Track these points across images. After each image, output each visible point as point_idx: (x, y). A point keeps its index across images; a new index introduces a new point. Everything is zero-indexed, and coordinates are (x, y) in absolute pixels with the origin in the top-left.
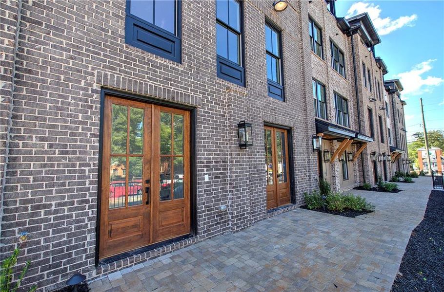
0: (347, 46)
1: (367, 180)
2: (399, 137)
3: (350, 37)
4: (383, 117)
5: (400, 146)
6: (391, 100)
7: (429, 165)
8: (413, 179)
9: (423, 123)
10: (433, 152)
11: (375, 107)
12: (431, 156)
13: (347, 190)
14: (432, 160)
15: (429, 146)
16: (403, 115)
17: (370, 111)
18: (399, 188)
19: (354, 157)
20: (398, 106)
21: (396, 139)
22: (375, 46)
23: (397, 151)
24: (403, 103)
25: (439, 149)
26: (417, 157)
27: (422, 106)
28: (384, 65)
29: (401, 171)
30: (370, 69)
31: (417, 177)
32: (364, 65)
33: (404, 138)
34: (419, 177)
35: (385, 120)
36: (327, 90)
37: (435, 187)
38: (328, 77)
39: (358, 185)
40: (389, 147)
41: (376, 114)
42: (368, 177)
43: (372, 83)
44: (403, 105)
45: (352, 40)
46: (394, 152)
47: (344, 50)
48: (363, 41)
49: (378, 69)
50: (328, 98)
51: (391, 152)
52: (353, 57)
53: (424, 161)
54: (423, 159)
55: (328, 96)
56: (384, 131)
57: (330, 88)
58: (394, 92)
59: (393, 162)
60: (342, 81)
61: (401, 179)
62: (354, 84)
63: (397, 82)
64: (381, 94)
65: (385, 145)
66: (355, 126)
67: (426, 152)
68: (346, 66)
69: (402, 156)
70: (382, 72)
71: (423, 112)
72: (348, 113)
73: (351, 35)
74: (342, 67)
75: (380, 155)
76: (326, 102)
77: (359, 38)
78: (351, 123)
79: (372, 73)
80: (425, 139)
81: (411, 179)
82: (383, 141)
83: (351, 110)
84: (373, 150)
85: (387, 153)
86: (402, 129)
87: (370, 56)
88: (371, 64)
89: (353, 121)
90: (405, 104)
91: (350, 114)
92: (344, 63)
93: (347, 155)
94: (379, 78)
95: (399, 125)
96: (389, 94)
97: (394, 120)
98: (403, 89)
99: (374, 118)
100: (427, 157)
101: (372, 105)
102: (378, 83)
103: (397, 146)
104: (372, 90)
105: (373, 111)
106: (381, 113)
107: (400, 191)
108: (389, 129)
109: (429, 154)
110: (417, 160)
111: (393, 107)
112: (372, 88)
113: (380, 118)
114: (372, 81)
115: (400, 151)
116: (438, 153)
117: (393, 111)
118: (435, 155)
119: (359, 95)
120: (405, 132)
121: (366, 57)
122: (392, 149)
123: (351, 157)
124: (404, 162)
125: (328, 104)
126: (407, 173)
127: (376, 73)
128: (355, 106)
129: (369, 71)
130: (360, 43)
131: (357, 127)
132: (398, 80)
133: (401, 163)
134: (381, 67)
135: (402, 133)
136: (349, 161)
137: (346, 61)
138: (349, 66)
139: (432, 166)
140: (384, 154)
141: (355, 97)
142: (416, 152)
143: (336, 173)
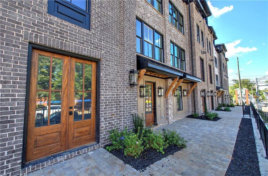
0: (186, 11)
1: (196, 110)
2: (223, 81)
3: (188, 5)
4: (212, 66)
5: (224, 87)
6: (219, 57)
7: (241, 98)
8: (231, 108)
9: (238, 73)
10: (244, 91)
11: (206, 58)
12: (242, 93)
13: (181, 119)
14: (243, 96)
15: (242, 88)
16: (226, 67)
17: (202, 60)
18: (219, 116)
19: (188, 93)
20: (223, 61)
21: (222, 82)
22: (208, 17)
23: (221, 90)
24: (227, 60)
25: (247, 89)
26: (235, 94)
27: (238, 62)
28: (214, 32)
29: (224, 103)
30: (203, 31)
31: (234, 107)
32: (198, 27)
33: (227, 82)
34: (235, 106)
35: (213, 68)
36: (164, 38)
37: (244, 115)
38: (165, 28)
39: (190, 114)
40: (216, 87)
41: (206, 63)
42: (198, 108)
43: (204, 41)
44: (226, 61)
45: (189, 6)
46: (219, 90)
47: (183, 14)
48: (198, 9)
49: (210, 34)
50: (165, 45)
51: (217, 90)
52: (190, 19)
53: (238, 96)
54: (238, 95)
55: (165, 43)
56: (213, 76)
57: (167, 37)
58: (221, 52)
59: (219, 97)
60: (180, 35)
61: (223, 108)
62: (190, 39)
63: (223, 46)
64: (211, 51)
65: (213, 85)
66: (190, 70)
67: (240, 91)
68: (184, 26)
69: (225, 93)
70: (212, 36)
71: (238, 66)
72: (185, 60)
73: (188, 4)
74: (182, 26)
75: (209, 92)
76: (163, 48)
77: (194, 6)
78: (187, 68)
79: (205, 35)
80: (239, 83)
81: (229, 109)
82: (211, 83)
83: (187, 59)
84: (203, 88)
85: (214, 91)
86: (225, 76)
87: (204, 22)
88: (204, 28)
89: (189, 66)
90: (228, 61)
91: (187, 62)
92: (183, 24)
93: (182, 91)
94: (210, 40)
95: (224, 73)
96: (218, 53)
97: (221, 70)
98: (227, 51)
99: (205, 66)
100: (240, 94)
101: (203, 56)
102: (210, 43)
103: (222, 87)
104: (205, 47)
105: (205, 61)
106: (211, 63)
107: (221, 118)
108: (217, 75)
109: (242, 92)
110: (235, 95)
111: (220, 61)
112: (205, 45)
113: (210, 66)
114: (204, 40)
115: (223, 90)
116: (247, 91)
117: (220, 64)
118: (245, 93)
119: (193, 47)
120: (228, 78)
121: (200, 21)
122: (218, 88)
123: (185, 93)
124: (226, 97)
125: (165, 50)
126: (228, 104)
127: (208, 36)
128: (190, 56)
129: (202, 33)
130: (195, 10)
131: (191, 71)
132: (224, 44)
133: (224, 98)
134: (211, 32)
135: (226, 78)
136: (184, 96)
137: (184, 22)
138: (187, 26)
139: (243, 99)
140: (212, 92)
141: (190, 49)
142: (235, 91)
143: (170, 106)
